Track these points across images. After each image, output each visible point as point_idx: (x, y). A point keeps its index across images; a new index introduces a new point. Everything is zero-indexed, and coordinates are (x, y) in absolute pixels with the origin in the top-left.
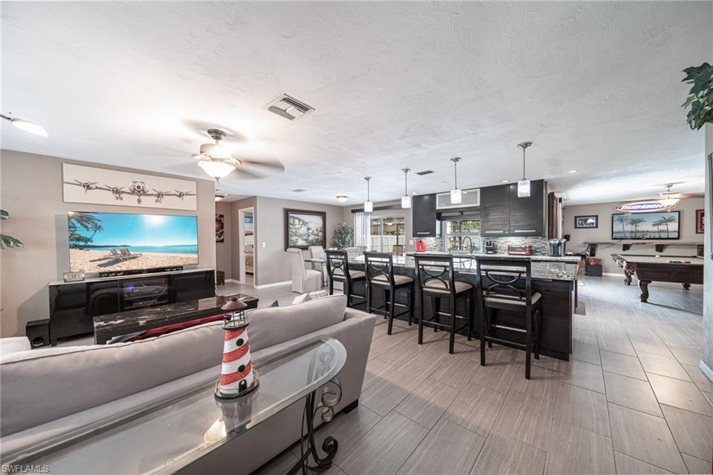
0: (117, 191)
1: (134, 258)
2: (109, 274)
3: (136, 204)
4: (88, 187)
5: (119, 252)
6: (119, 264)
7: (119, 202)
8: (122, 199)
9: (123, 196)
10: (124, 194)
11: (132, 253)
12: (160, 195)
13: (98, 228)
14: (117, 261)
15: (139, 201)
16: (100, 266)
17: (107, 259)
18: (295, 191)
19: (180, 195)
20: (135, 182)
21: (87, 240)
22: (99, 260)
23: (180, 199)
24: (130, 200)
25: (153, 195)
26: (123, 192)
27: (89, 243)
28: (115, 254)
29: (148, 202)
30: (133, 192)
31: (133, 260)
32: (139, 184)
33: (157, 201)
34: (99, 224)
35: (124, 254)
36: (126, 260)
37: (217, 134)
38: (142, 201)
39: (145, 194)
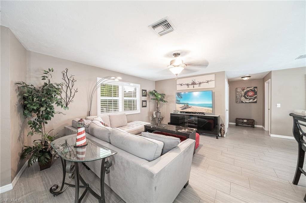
0: (188, 85)
1: (190, 108)
2: (184, 112)
3: (193, 88)
4: (181, 85)
5: (186, 105)
6: (186, 109)
7: (188, 88)
8: (189, 87)
9: (189, 86)
10: (190, 85)
11: (189, 106)
12: (200, 83)
13: (181, 97)
14: (185, 108)
15: (194, 87)
16: (182, 109)
17: (183, 107)
18: (299, 58)
19: (208, 82)
20: (193, 80)
21: (179, 101)
22: (182, 107)
23: (208, 83)
24: (191, 87)
25: (198, 84)
26: (189, 85)
27: (180, 102)
28: (185, 106)
29: (196, 87)
30: (192, 84)
31: (189, 108)
32: (194, 81)
33: (199, 86)
34: (182, 96)
35: (187, 106)
36: (187, 108)
37: (176, 55)
38: (195, 87)
39: (196, 84)
